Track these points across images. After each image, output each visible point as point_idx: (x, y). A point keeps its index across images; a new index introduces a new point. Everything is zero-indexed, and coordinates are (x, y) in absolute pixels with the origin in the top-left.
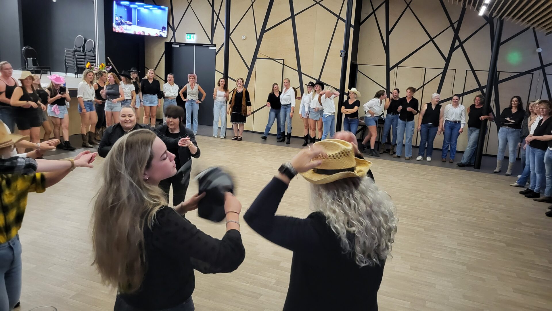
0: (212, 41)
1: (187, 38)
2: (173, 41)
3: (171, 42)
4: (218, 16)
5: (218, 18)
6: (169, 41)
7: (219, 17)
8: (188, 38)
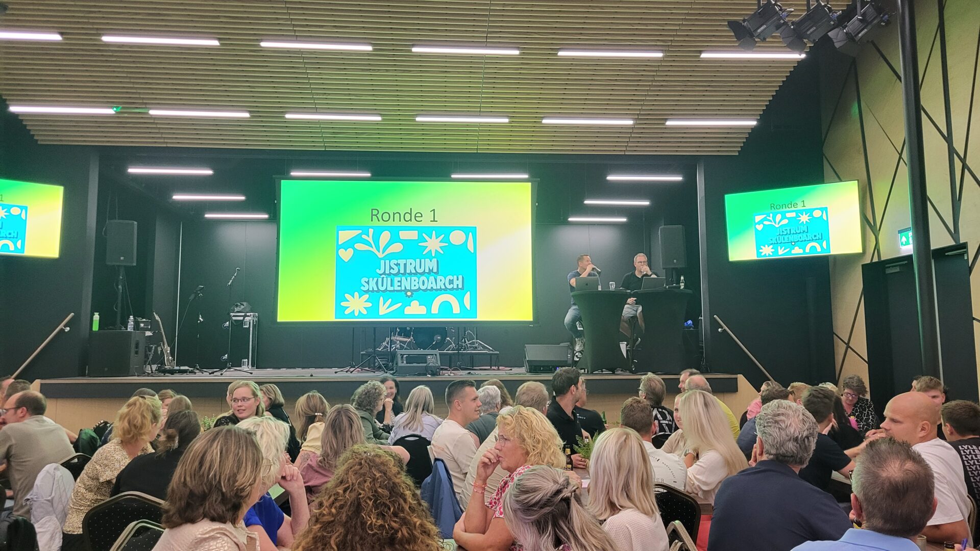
0: (955, 234)
1: (902, 244)
2: (876, 260)
3: (873, 261)
4: (963, 160)
5: (965, 166)
6: (869, 262)
7: (967, 162)
8: (904, 243)
